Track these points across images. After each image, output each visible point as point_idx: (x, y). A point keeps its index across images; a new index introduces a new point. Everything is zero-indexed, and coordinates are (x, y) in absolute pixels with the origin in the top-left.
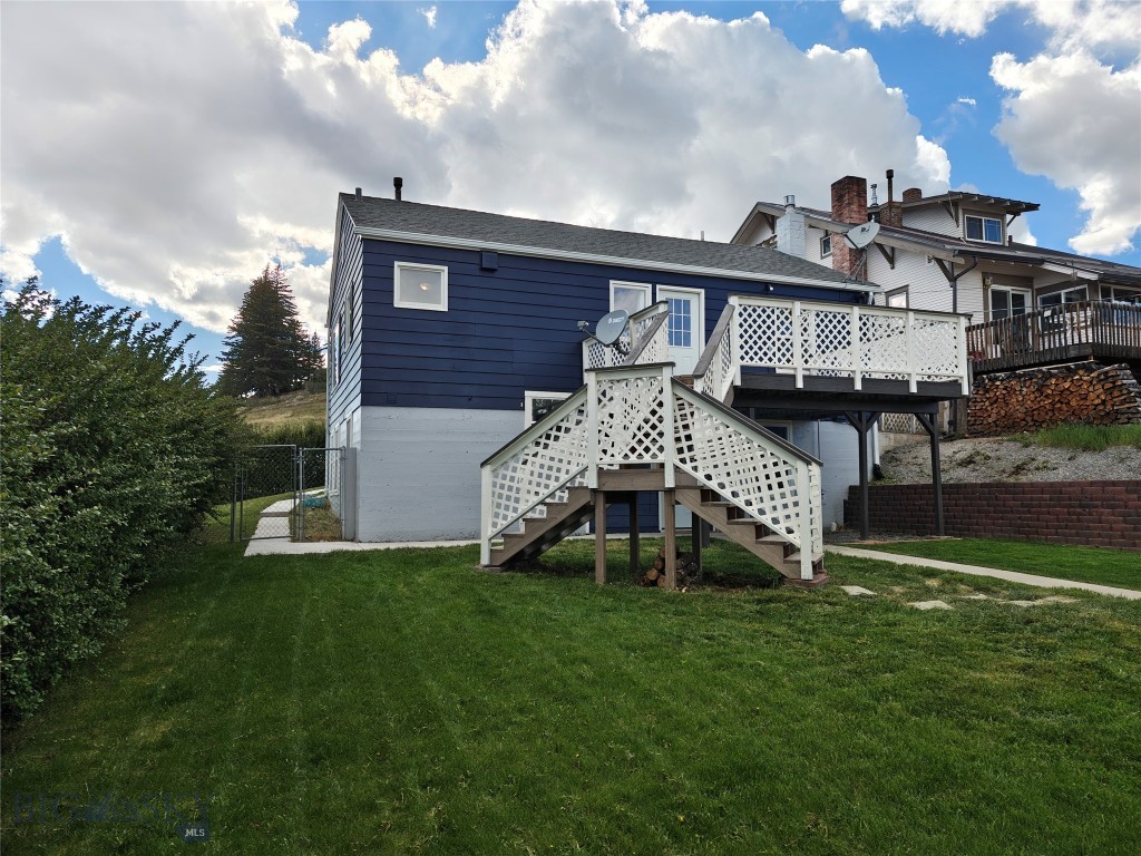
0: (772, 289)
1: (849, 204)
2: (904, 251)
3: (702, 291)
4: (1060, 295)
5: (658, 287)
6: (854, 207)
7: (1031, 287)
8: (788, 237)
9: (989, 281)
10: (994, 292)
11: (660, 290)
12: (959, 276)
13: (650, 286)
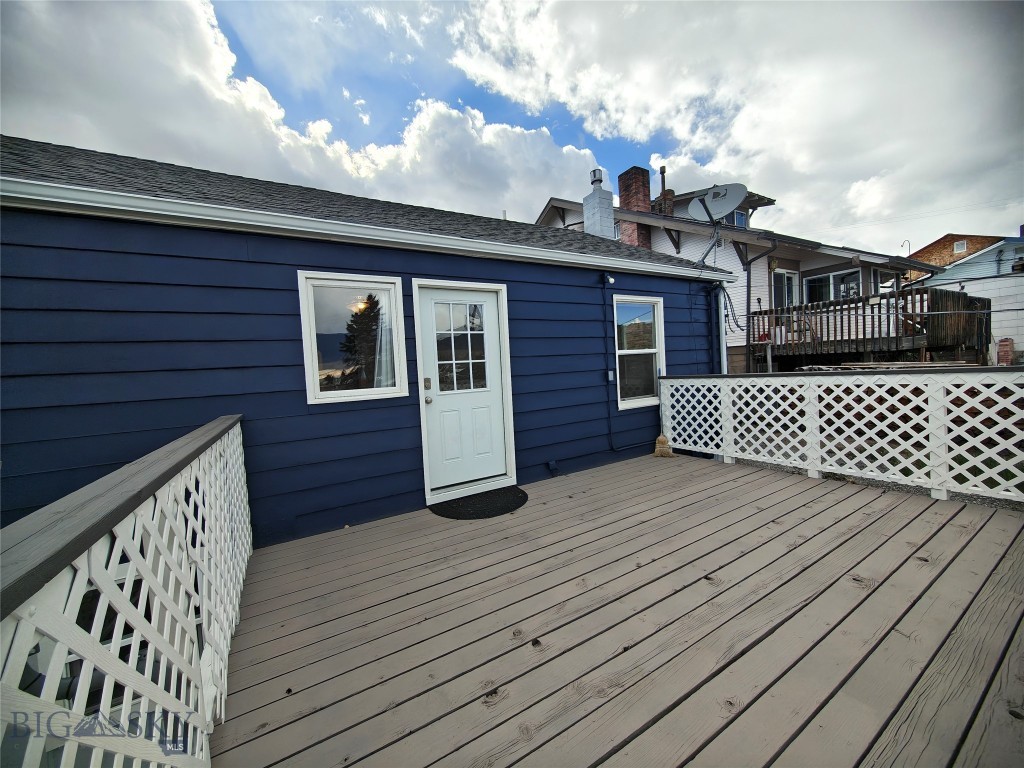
0: (612, 280)
1: (636, 193)
2: (690, 235)
3: (503, 288)
4: (829, 277)
5: (416, 282)
6: (641, 196)
7: (798, 269)
8: (598, 216)
9: (774, 265)
10: (775, 275)
11: (421, 287)
12: (754, 260)
13: (398, 280)
